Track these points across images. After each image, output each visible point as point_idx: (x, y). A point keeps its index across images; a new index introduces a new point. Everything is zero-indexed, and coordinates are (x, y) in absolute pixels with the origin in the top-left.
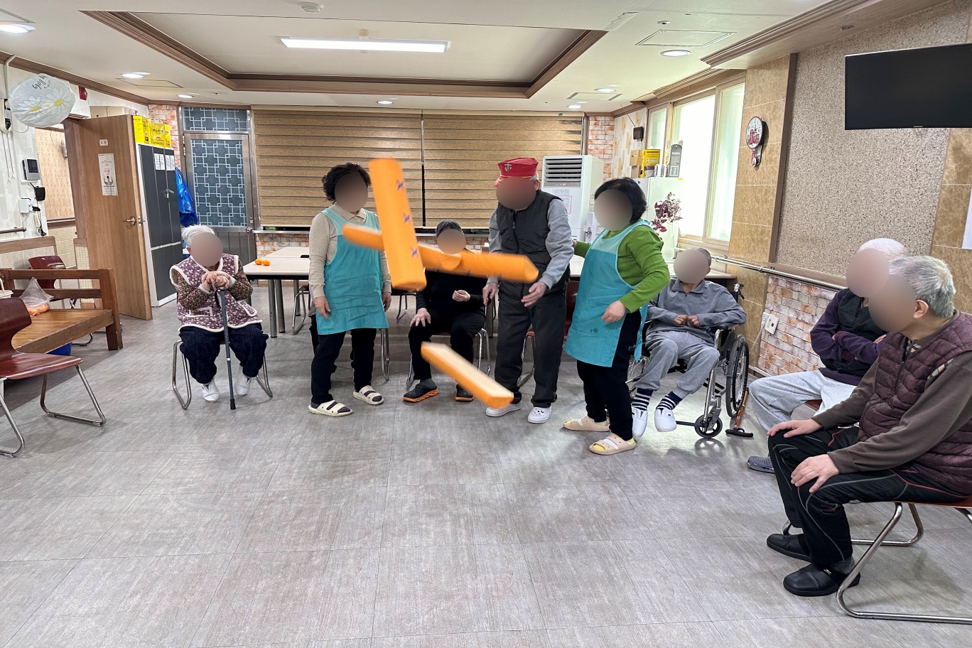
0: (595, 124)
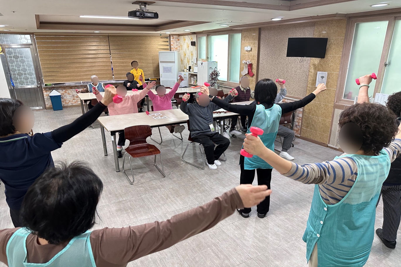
0: (173, 38)
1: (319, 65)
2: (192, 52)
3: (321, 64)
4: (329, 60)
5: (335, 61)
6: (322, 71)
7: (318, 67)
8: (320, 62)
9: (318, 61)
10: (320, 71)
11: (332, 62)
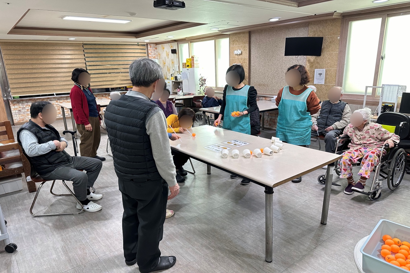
2: (172, 60)
4: (326, 57)
5: (332, 58)
6: (320, 68)
7: (316, 65)
8: (317, 59)
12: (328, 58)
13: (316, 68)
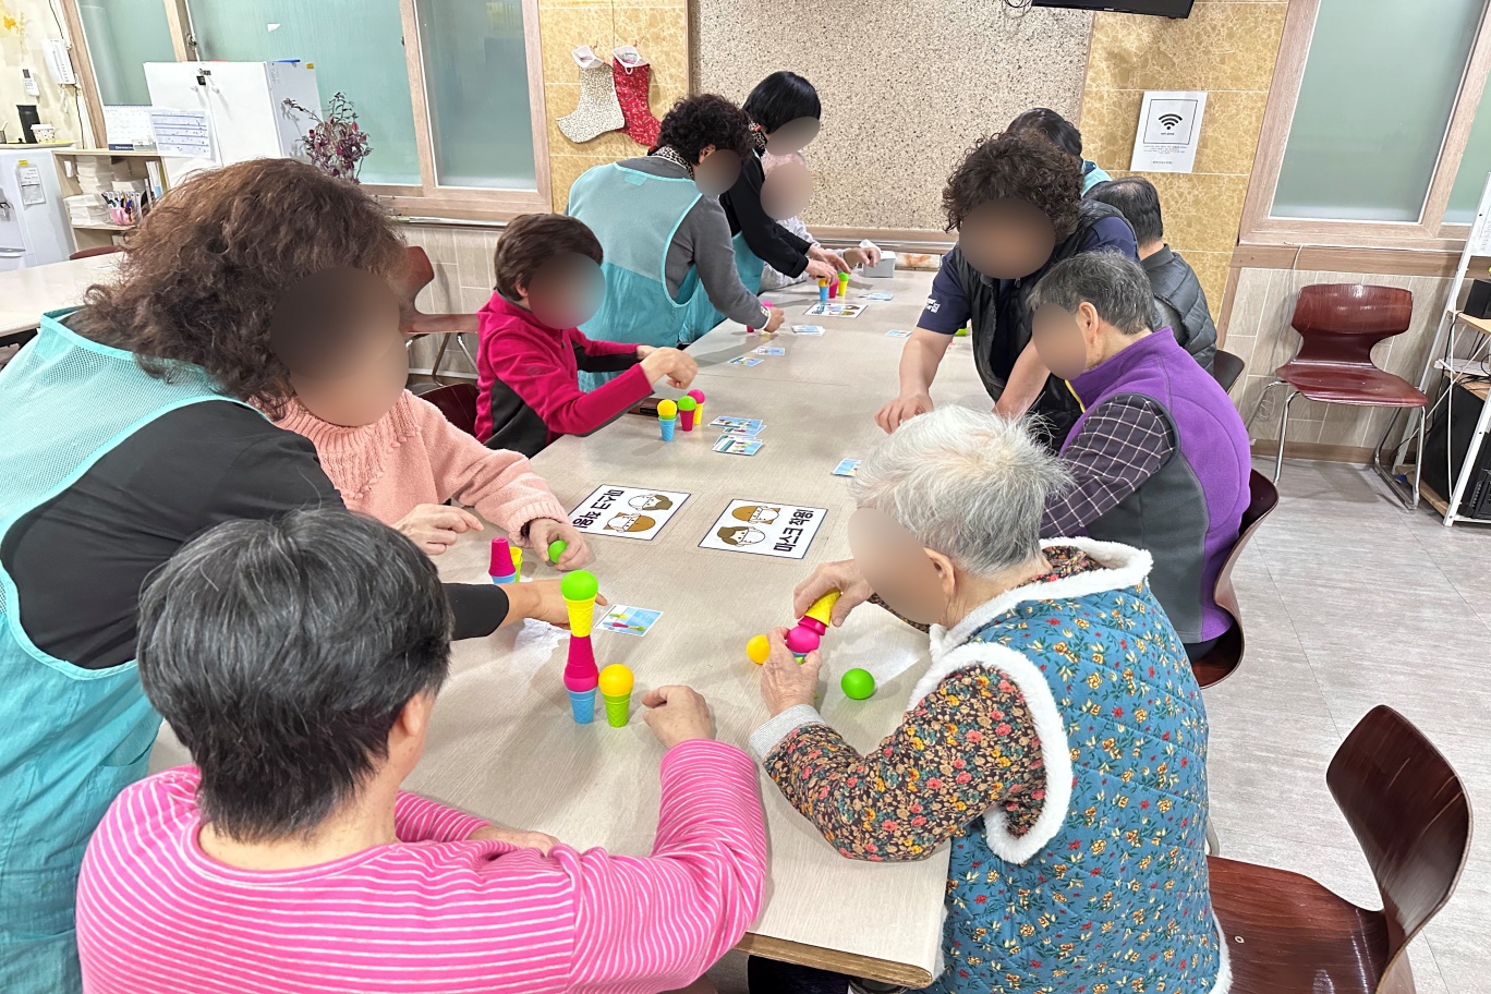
1: (1149, 56)
3: (1163, 48)
4: (1214, 28)
5: (1250, 30)
6: (1170, 88)
7: (1144, 67)
8: (1156, 39)
9: (1146, 38)
10: (1157, 88)
11: (1231, 35)
12: (1224, 32)
13: (1151, 83)
